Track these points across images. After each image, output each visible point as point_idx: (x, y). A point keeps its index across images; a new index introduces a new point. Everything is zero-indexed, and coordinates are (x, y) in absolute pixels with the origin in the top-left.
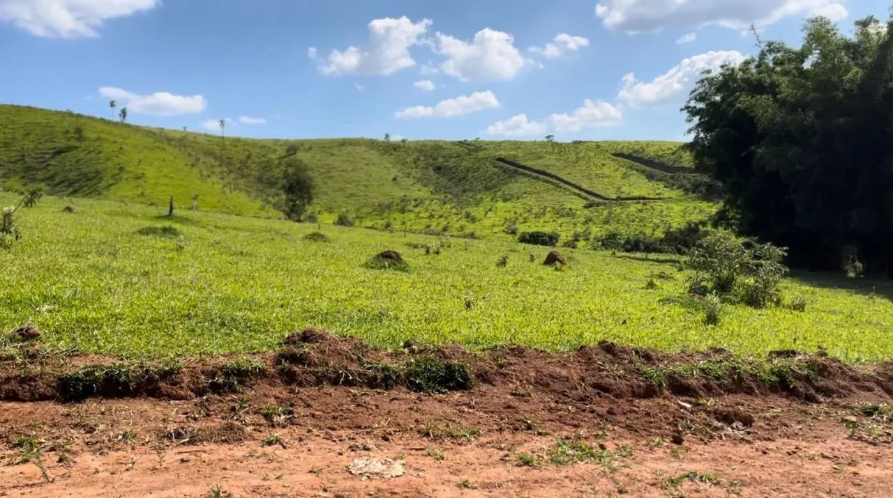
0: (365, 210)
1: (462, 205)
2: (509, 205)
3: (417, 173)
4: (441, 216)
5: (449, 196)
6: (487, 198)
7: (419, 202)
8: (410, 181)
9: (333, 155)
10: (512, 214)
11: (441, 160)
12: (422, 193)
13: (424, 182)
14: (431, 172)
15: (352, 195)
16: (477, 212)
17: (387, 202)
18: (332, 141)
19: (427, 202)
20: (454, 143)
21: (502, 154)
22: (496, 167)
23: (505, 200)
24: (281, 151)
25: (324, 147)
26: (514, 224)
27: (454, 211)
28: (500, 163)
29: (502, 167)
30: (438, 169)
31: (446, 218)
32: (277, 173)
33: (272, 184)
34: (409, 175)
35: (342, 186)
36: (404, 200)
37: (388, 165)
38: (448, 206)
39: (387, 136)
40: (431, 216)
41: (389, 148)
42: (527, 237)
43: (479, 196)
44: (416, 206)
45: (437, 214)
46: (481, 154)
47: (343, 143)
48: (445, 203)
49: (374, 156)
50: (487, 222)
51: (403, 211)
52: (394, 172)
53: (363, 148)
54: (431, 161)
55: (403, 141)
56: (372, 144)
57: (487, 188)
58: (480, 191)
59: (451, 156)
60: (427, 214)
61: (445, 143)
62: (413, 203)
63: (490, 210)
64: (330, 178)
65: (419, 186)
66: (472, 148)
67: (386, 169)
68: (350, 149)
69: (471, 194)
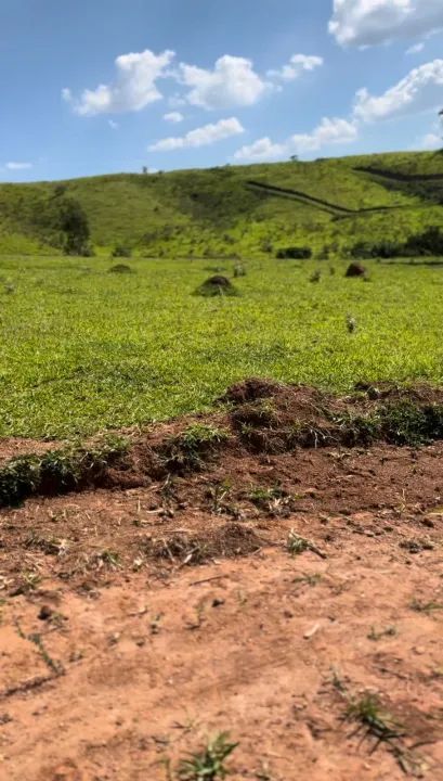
0: (134, 241)
1: (220, 227)
2: (263, 224)
3: (176, 202)
4: (202, 241)
5: (208, 221)
6: (241, 220)
7: (180, 230)
8: (170, 210)
9: (96, 191)
10: (267, 234)
11: (196, 188)
12: (183, 220)
13: (183, 210)
14: (188, 199)
15: (120, 228)
16: (235, 234)
17: (151, 232)
18: (95, 178)
19: (188, 229)
20: (207, 171)
21: (252, 177)
22: (247, 190)
23: (259, 221)
24: (50, 193)
25: (88, 184)
26: (269, 241)
27: (213, 235)
28: (251, 186)
29: (252, 190)
30: (195, 196)
31: (207, 242)
32: (47, 213)
33: (46, 224)
34: (168, 205)
35: (108, 219)
36: (166, 228)
37: (150, 197)
38: (207, 231)
39: (145, 169)
40: (193, 242)
41: (146, 181)
42: (284, 253)
43: (235, 219)
44: (178, 233)
45: (198, 240)
46: (233, 179)
47: (106, 180)
48: (204, 228)
49: (134, 189)
50: (244, 243)
51: (167, 239)
52: (155, 203)
53: (123, 183)
54: (187, 190)
55: (160, 173)
56: (132, 178)
57: (242, 211)
58: (234, 214)
59: (205, 184)
60: (188, 241)
61: (199, 171)
62: (176, 231)
63: (246, 231)
64: (99, 213)
65: (178, 214)
66: (224, 173)
67: (147, 201)
68: (112, 185)
69: (227, 218)
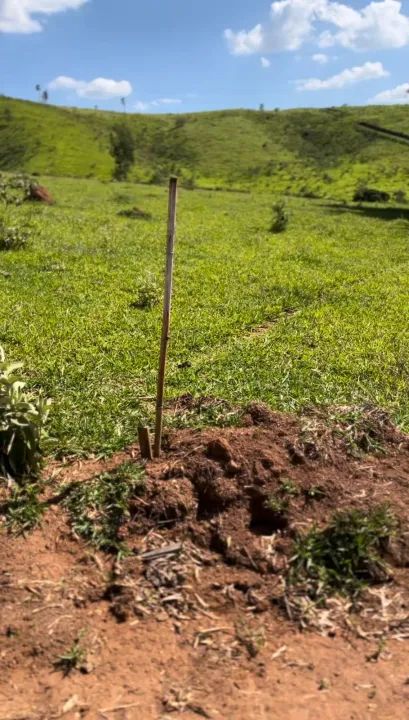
0: (236, 174)
1: (323, 166)
2: (365, 166)
3: (285, 139)
4: (301, 178)
5: (312, 159)
6: (346, 159)
7: (283, 166)
8: (278, 147)
9: (214, 125)
10: (366, 175)
11: (309, 126)
12: (286, 157)
13: (290, 147)
14: (299, 138)
15: (227, 161)
16: (332, 173)
17: (254, 166)
18: (215, 113)
19: (291, 166)
20: (322, 110)
21: (365, 118)
22: (358, 131)
23: (363, 162)
24: (172, 124)
25: (212, 119)
26: (366, 183)
27: (314, 173)
28: (363, 128)
29: (362, 131)
30: (305, 135)
31: (306, 179)
32: (166, 143)
33: (161, 154)
34: (277, 142)
35: (219, 153)
36: (270, 164)
37: (261, 133)
38: (309, 169)
39: (262, 106)
40: (293, 179)
41: (262, 118)
43: (339, 159)
44: (281, 169)
45: (297, 176)
46: (346, 120)
47: (224, 114)
48: (307, 166)
49: (248, 125)
50: (341, 183)
51: (268, 174)
52: (265, 139)
53: (240, 118)
54: (299, 128)
55: (276, 110)
56: (249, 114)
57: (348, 152)
58: (341, 154)
59: (318, 123)
60: (287, 177)
61: (315, 110)
62: (278, 167)
63: (347, 171)
64: (210, 146)
65: (286, 150)
66: (337, 114)
67: (259, 136)
68: (229, 119)
69: (332, 157)
